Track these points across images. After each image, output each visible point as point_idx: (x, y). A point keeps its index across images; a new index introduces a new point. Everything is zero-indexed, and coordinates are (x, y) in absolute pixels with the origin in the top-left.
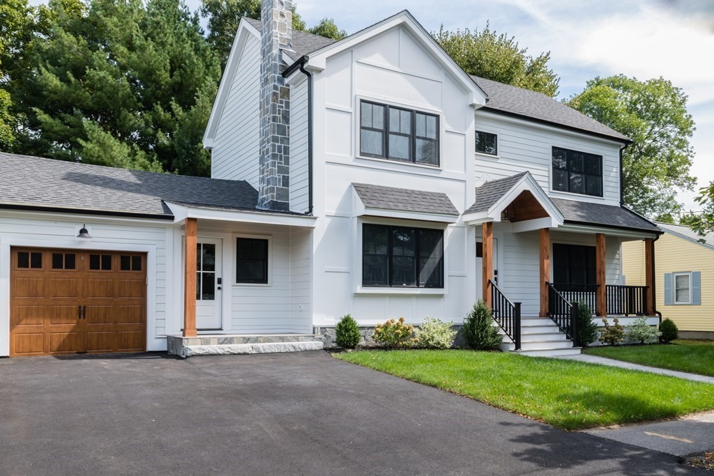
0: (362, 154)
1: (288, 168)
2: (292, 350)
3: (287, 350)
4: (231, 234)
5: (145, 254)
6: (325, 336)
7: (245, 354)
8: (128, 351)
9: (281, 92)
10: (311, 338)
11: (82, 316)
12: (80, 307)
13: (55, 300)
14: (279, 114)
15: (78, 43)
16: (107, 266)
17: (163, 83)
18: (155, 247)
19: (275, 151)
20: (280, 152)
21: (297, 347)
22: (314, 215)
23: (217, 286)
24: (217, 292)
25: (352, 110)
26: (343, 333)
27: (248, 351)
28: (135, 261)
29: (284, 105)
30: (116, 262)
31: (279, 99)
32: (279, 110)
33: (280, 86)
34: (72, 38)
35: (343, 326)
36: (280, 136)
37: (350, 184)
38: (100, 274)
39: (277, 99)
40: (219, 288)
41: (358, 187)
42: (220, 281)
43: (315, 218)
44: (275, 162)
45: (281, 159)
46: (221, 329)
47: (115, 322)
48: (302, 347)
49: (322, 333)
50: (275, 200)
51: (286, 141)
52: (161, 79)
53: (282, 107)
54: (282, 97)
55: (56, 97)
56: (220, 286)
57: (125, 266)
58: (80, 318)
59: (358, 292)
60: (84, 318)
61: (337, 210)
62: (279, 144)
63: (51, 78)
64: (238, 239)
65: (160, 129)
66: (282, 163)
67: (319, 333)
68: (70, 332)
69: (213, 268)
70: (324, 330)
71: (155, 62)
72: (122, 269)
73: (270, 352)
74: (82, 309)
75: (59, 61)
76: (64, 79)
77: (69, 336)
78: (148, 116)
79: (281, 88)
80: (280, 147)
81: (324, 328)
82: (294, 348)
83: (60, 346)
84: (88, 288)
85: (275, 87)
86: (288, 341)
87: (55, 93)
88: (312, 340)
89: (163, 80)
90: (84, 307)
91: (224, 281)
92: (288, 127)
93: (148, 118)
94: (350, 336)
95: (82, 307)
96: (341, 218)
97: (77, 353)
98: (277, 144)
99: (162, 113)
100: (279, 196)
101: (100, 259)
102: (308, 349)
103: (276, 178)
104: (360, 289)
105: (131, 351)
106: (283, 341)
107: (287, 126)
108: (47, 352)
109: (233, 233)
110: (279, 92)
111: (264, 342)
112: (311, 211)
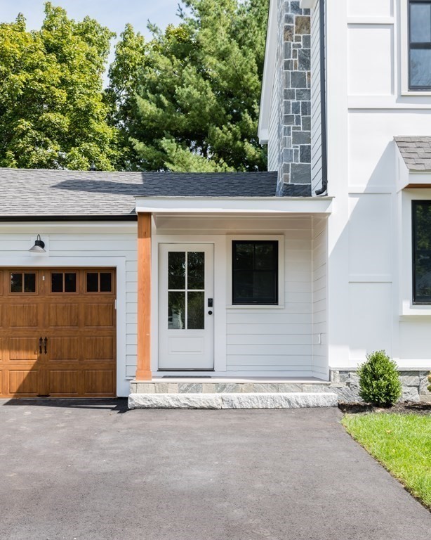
0: (411, 88)
1: (310, 134)
2: (286, 405)
3: (277, 405)
4: (225, 236)
5: (114, 269)
6: (348, 384)
7: (211, 408)
8: (96, 396)
9: (296, 24)
10: (324, 387)
11: (43, 351)
12: (41, 339)
13: (13, 330)
14: (295, 56)
15: (173, 64)
16: (71, 287)
17: (252, 88)
18: (124, 259)
19: (289, 112)
20: (297, 112)
21: (293, 401)
22: (329, 195)
23: (207, 309)
24: (207, 317)
25: (393, 20)
26: (368, 381)
27: (215, 405)
28: (103, 280)
29: (301, 43)
30: (81, 282)
31: (295, 35)
32: (295, 51)
33: (294, 16)
34: (167, 61)
35: (370, 369)
36: (296, 89)
37: (392, 139)
38: (63, 297)
39: (291, 35)
40: (210, 313)
41: (401, 142)
42: (211, 304)
43: (331, 199)
44: (289, 128)
45: (298, 122)
46: (212, 370)
47: (81, 359)
48: (301, 402)
49: (343, 379)
50: (290, 183)
51: (305, 95)
52: (249, 84)
53: (299, 46)
54: (298, 31)
55: (154, 124)
56: (210, 309)
57: (91, 287)
58: (41, 352)
59: (405, 313)
60: (46, 352)
61: (368, 184)
62: (295, 101)
63: (146, 105)
64: (235, 243)
65: (245, 140)
66: (299, 128)
67: (338, 380)
68: (31, 370)
69: (202, 286)
70: (346, 375)
71: (241, 65)
72: (89, 290)
73: (249, 406)
74: (43, 341)
75: (158, 87)
76: (159, 104)
77: (29, 375)
78: (235, 128)
79: (297, 18)
80: (296, 105)
81: (346, 372)
82: (289, 402)
83: (20, 387)
84: (49, 315)
85: (288, 19)
86: (286, 390)
87: (153, 121)
88: (326, 391)
89: (252, 85)
90: (46, 340)
91: (215, 303)
92: (309, 74)
93: (234, 129)
94: (378, 387)
95: (43, 338)
96: (373, 195)
97: (39, 396)
98: (291, 101)
99: (251, 122)
100: (296, 176)
101: (63, 279)
102: (311, 404)
103: (291, 151)
104: (407, 308)
105: (100, 396)
106: (278, 391)
107: (306, 72)
108: (6, 394)
109: (227, 234)
110: (294, 25)
111: (248, 390)
112: (325, 188)
